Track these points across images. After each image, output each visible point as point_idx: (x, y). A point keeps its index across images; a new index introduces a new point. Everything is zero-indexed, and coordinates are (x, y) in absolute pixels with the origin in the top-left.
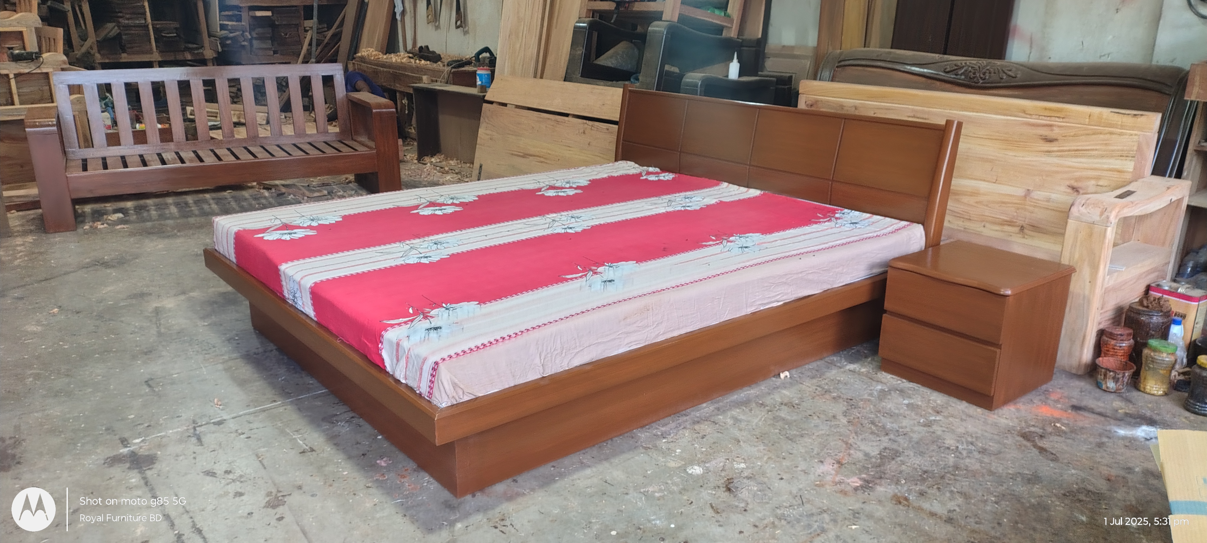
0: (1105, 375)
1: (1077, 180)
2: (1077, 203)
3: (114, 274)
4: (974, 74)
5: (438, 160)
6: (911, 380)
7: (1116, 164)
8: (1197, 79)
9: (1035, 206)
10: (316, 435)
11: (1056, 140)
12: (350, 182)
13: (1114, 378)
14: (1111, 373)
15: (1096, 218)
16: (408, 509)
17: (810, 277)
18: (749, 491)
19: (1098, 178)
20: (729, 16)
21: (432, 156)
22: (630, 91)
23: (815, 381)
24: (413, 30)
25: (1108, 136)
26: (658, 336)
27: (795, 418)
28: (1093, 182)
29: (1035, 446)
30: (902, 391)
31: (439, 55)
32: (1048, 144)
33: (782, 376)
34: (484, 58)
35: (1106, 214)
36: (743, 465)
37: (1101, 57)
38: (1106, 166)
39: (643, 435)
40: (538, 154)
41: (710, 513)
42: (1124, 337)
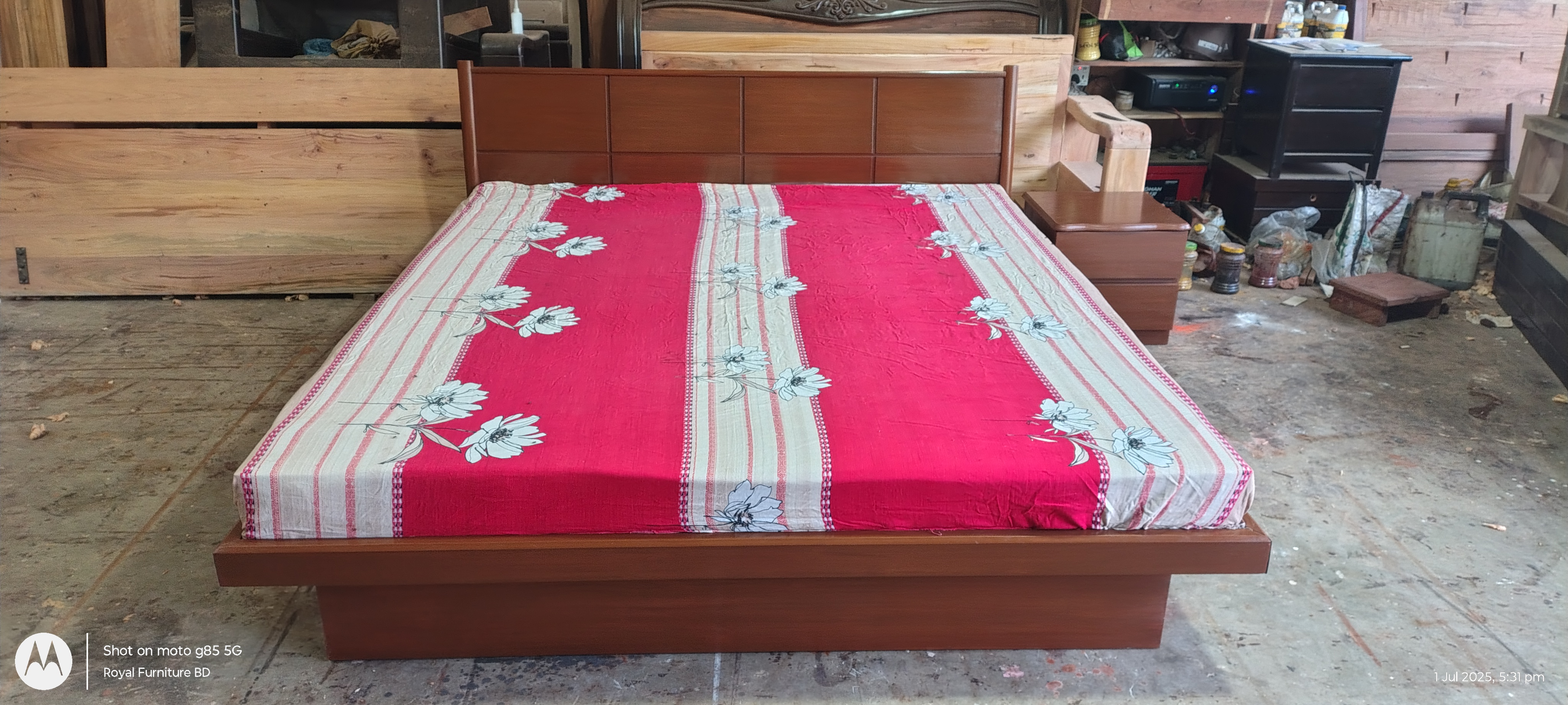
7: (1041, 89)
16: (1157, 690)
25: (1031, 63)
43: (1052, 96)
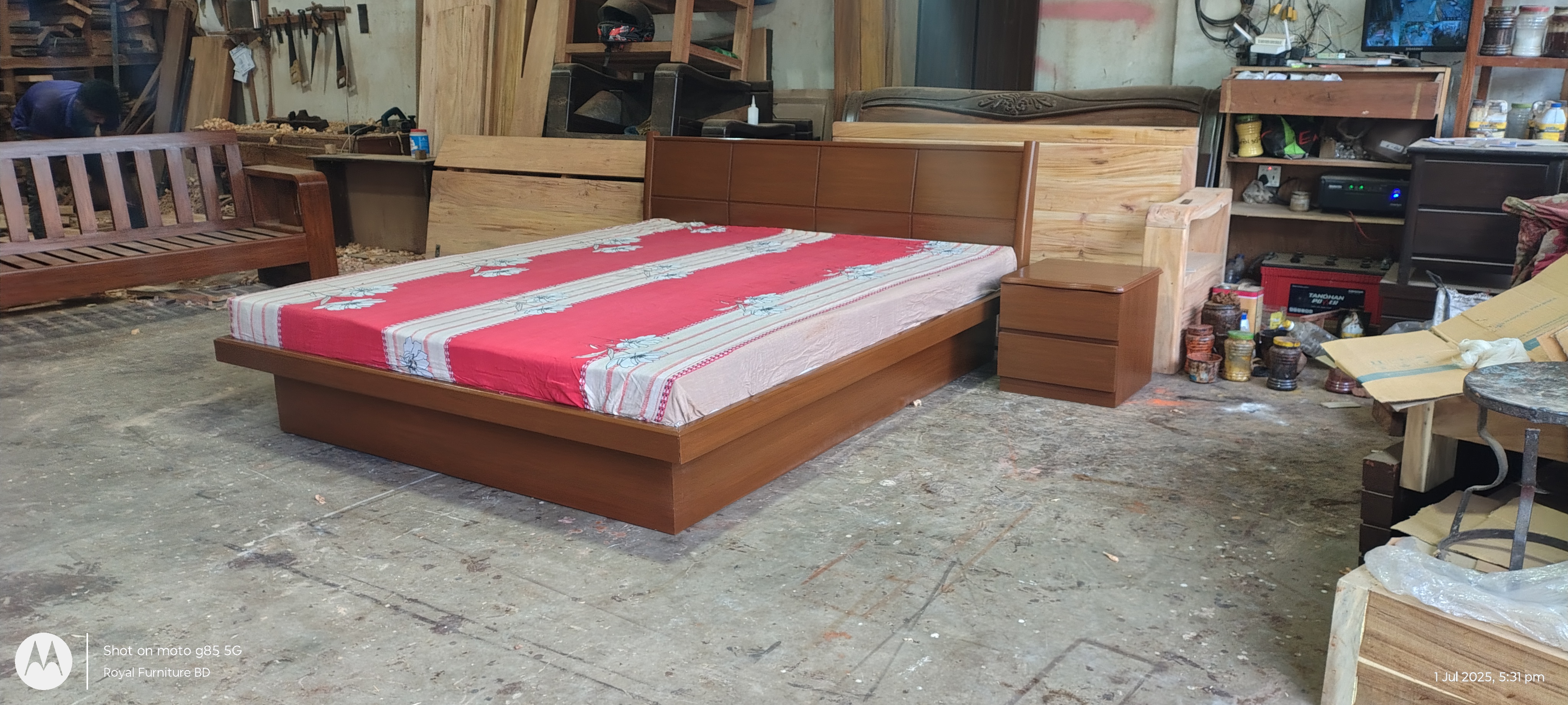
0: (1198, 367)
1: (1130, 198)
2: (1152, 211)
3: (22, 402)
4: (1010, 106)
5: (355, 251)
6: (1031, 394)
7: (1165, 179)
8: (1229, 92)
9: (1091, 229)
10: (467, 510)
11: (1106, 161)
12: (253, 282)
13: (1206, 369)
14: (1204, 365)
15: (1172, 222)
16: (628, 550)
17: (939, 297)
18: (949, 490)
19: (1149, 195)
20: (735, 57)
21: (344, 246)
22: (655, 139)
23: (946, 405)
24: (268, 93)
25: (1154, 153)
26: (832, 355)
27: (949, 434)
28: (1145, 199)
29: (1166, 427)
30: (1029, 403)
31: (326, 121)
32: (1099, 167)
33: (916, 403)
34: (394, 121)
35: (1180, 217)
36: (928, 474)
37: (1123, 83)
38: (1155, 182)
39: (817, 465)
40: (522, 225)
41: (925, 510)
42: (1206, 332)
43: (1177, 186)
